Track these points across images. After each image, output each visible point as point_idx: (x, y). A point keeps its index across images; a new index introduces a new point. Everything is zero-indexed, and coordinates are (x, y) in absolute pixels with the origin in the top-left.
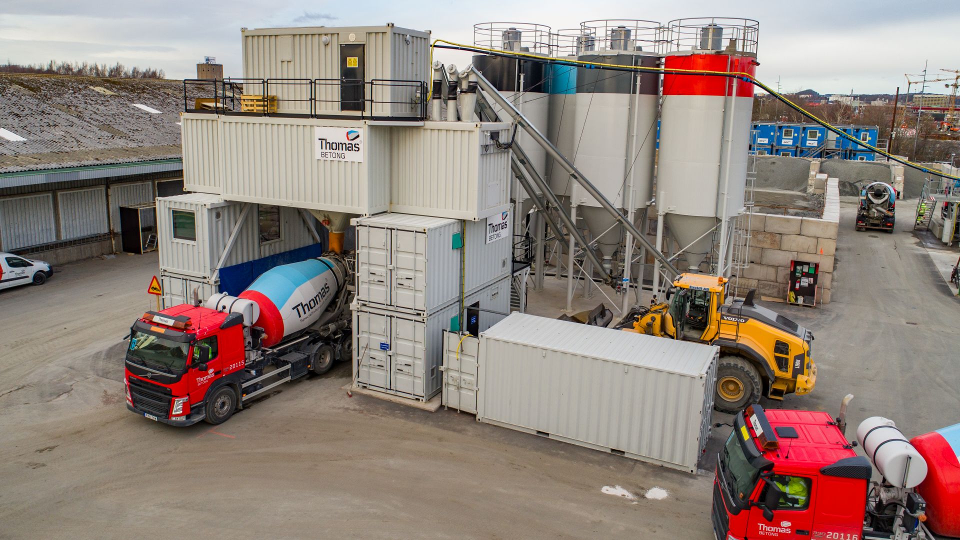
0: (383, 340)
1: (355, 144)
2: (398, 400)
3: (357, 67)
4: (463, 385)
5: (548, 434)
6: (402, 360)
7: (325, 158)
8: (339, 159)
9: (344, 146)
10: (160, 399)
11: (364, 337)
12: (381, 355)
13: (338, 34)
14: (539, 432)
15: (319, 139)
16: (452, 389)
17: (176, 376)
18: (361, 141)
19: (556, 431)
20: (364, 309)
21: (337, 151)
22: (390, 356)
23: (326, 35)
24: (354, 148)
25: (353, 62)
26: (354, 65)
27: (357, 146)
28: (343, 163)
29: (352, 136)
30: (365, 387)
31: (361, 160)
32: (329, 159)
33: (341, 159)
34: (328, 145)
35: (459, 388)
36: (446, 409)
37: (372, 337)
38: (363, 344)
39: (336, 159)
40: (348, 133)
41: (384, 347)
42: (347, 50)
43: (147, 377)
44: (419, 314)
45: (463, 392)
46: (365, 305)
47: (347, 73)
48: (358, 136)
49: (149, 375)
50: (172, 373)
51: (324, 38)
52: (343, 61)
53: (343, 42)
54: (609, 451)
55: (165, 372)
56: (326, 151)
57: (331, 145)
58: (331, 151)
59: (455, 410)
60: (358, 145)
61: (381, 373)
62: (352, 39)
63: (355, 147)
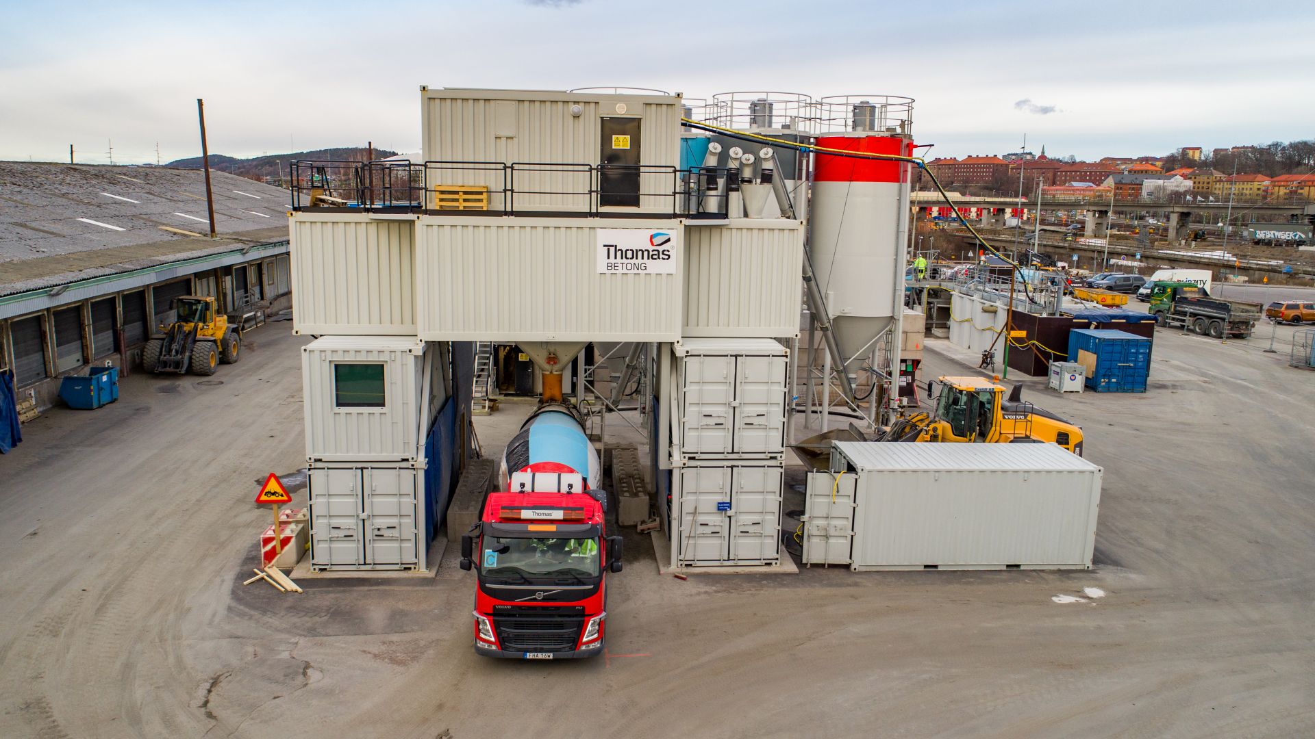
0: (720, 498)
1: (664, 251)
2: (739, 570)
3: (629, 148)
4: (832, 532)
5: (936, 566)
6: (748, 519)
7: (613, 271)
8: (636, 271)
9: (646, 253)
10: (560, 626)
11: (689, 501)
12: (717, 519)
13: (597, 103)
14: (926, 566)
15: (605, 246)
16: (815, 540)
17: (592, 586)
18: (673, 247)
19: (945, 560)
20: (693, 463)
21: (634, 261)
22: (730, 517)
23: (575, 102)
24: (661, 256)
25: (621, 142)
26: (623, 145)
27: (665, 253)
28: (642, 276)
29: (657, 241)
30: (691, 565)
31: (673, 271)
32: (620, 271)
33: (640, 271)
34: (619, 254)
35: (827, 537)
36: (809, 566)
37: (702, 497)
38: (688, 508)
39: (632, 271)
40: (652, 237)
41: (723, 507)
42: (610, 126)
43: (535, 599)
44: (775, 458)
45: (832, 540)
46: (693, 458)
47: (610, 157)
48: (668, 240)
49: (542, 595)
50: (584, 584)
51: (575, 108)
52: (606, 140)
53: (607, 114)
54: (1005, 568)
55: (573, 584)
56: (616, 261)
57: (624, 254)
58: (624, 260)
59: (823, 566)
60: (668, 251)
61: (715, 541)
62: (621, 111)
63: (663, 254)
